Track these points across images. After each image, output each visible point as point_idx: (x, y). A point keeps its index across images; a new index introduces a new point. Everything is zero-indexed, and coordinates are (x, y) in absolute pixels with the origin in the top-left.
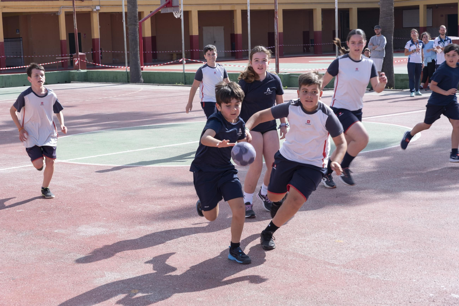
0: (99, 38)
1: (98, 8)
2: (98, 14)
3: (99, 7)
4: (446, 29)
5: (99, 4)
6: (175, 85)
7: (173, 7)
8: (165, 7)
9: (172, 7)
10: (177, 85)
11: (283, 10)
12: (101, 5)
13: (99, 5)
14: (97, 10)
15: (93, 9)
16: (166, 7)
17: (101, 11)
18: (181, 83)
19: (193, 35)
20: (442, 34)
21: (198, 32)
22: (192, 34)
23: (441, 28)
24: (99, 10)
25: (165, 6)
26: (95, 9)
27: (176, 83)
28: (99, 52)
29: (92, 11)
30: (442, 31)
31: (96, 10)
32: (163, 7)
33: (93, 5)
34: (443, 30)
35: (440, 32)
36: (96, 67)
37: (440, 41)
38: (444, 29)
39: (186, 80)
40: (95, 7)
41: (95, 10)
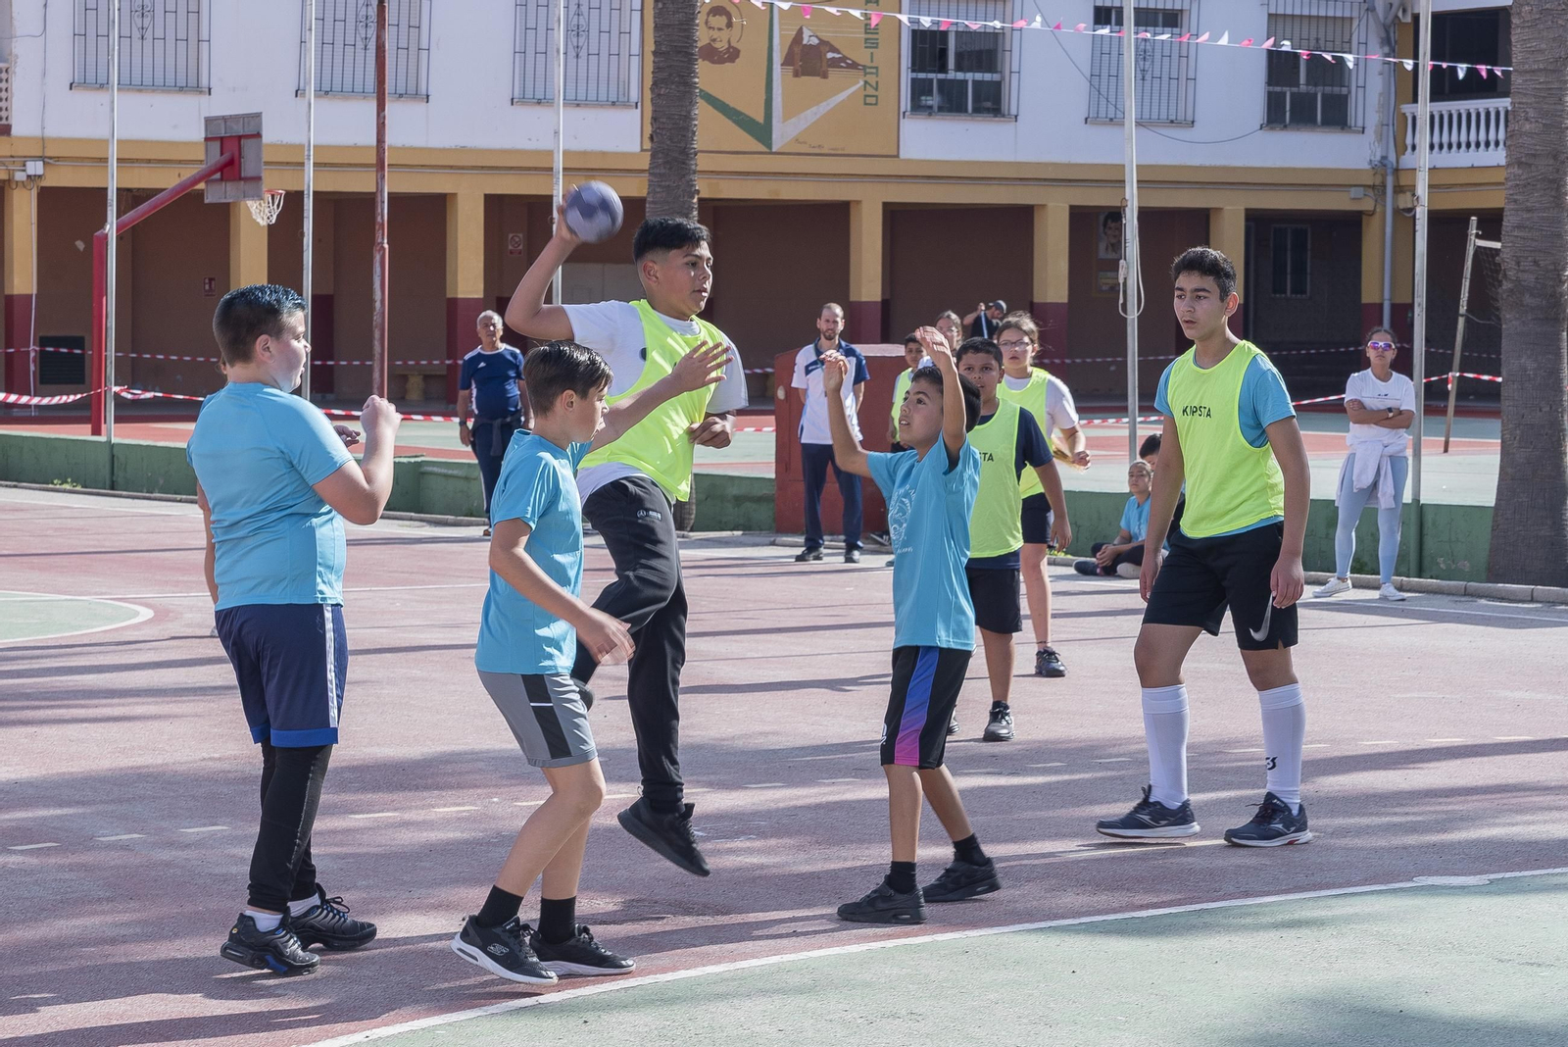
0: (35, 292)
1: (35, 168)
2: (34, 192)
3: (41, 163)
4: (844, 317)
5: (41, 154)
6: (51, 486)
7: (242, 182)
8: (216, 180)
9: (241, 179)
10: (58, 486)
11: (886, 205)
12: (50, 158)
13: (42, 158)
14: (29, 177)
15: (11, 173)
16: (222, 179)
17: (47, 183)
18: (69, 480)
19: (460, 296)
20: (827, 334)
21: (482, 286)
22: (456, 293)
23: (825, 313)
24: (40, 176)
25: (218, 176)
26: (24, 171)
27: (55, 482)
28: (29, 352)
29: (9, 180)
30: (828, 321)
31: (25, 179)
32: (205, 177)
33: (12, 157)
34: (831, 320)
35: (822, 325)
36: (14, 414)
37: (814, 363)
38: (837, 316)
39: (115, 471)
40: (24, 165)
41: (20, 176)
